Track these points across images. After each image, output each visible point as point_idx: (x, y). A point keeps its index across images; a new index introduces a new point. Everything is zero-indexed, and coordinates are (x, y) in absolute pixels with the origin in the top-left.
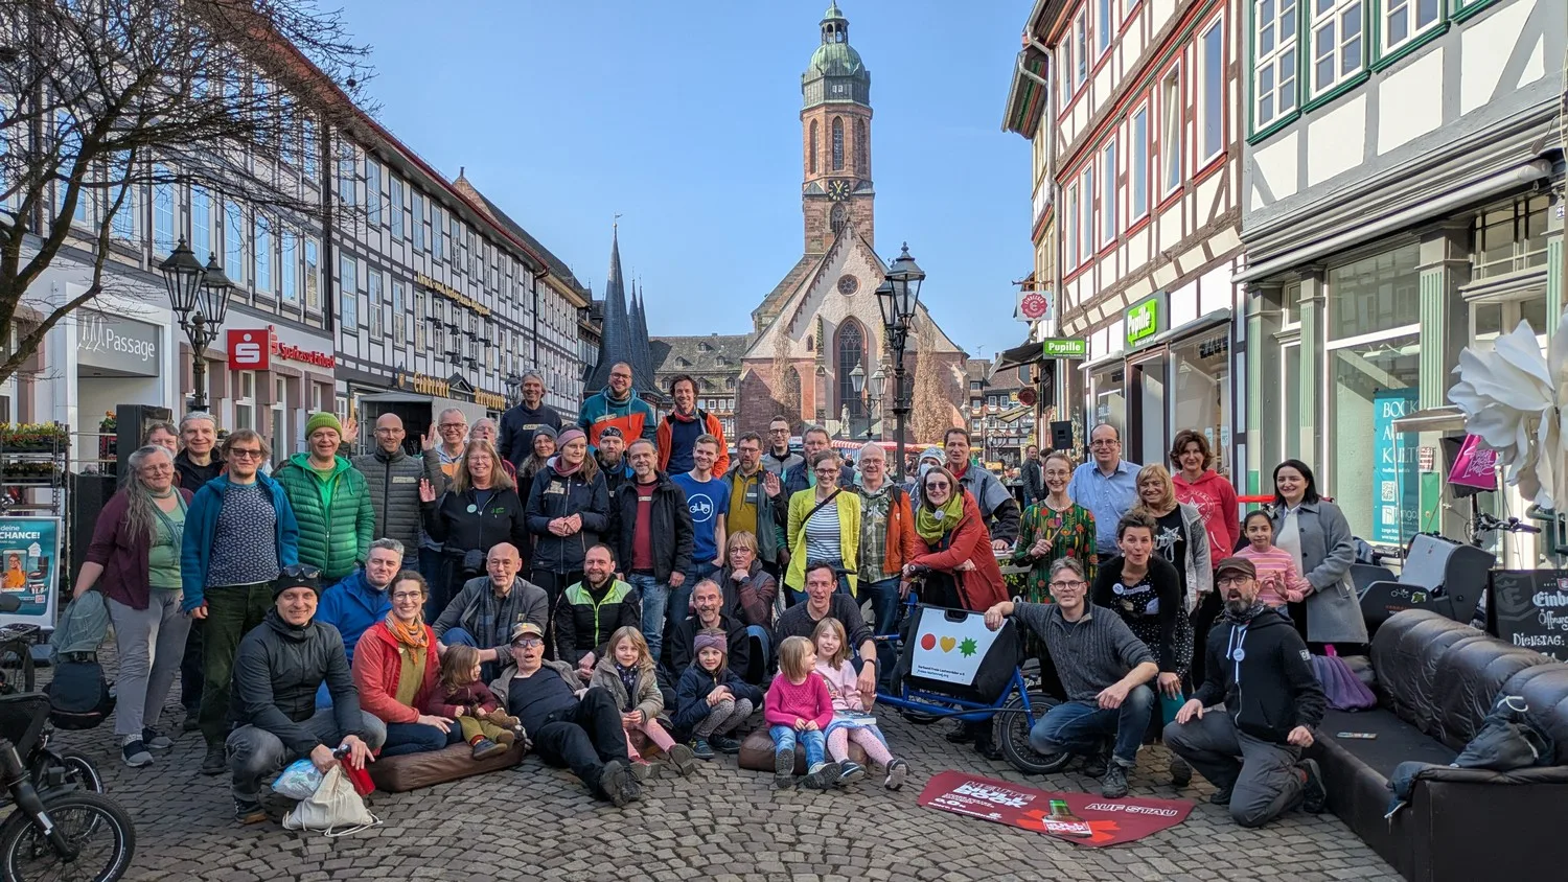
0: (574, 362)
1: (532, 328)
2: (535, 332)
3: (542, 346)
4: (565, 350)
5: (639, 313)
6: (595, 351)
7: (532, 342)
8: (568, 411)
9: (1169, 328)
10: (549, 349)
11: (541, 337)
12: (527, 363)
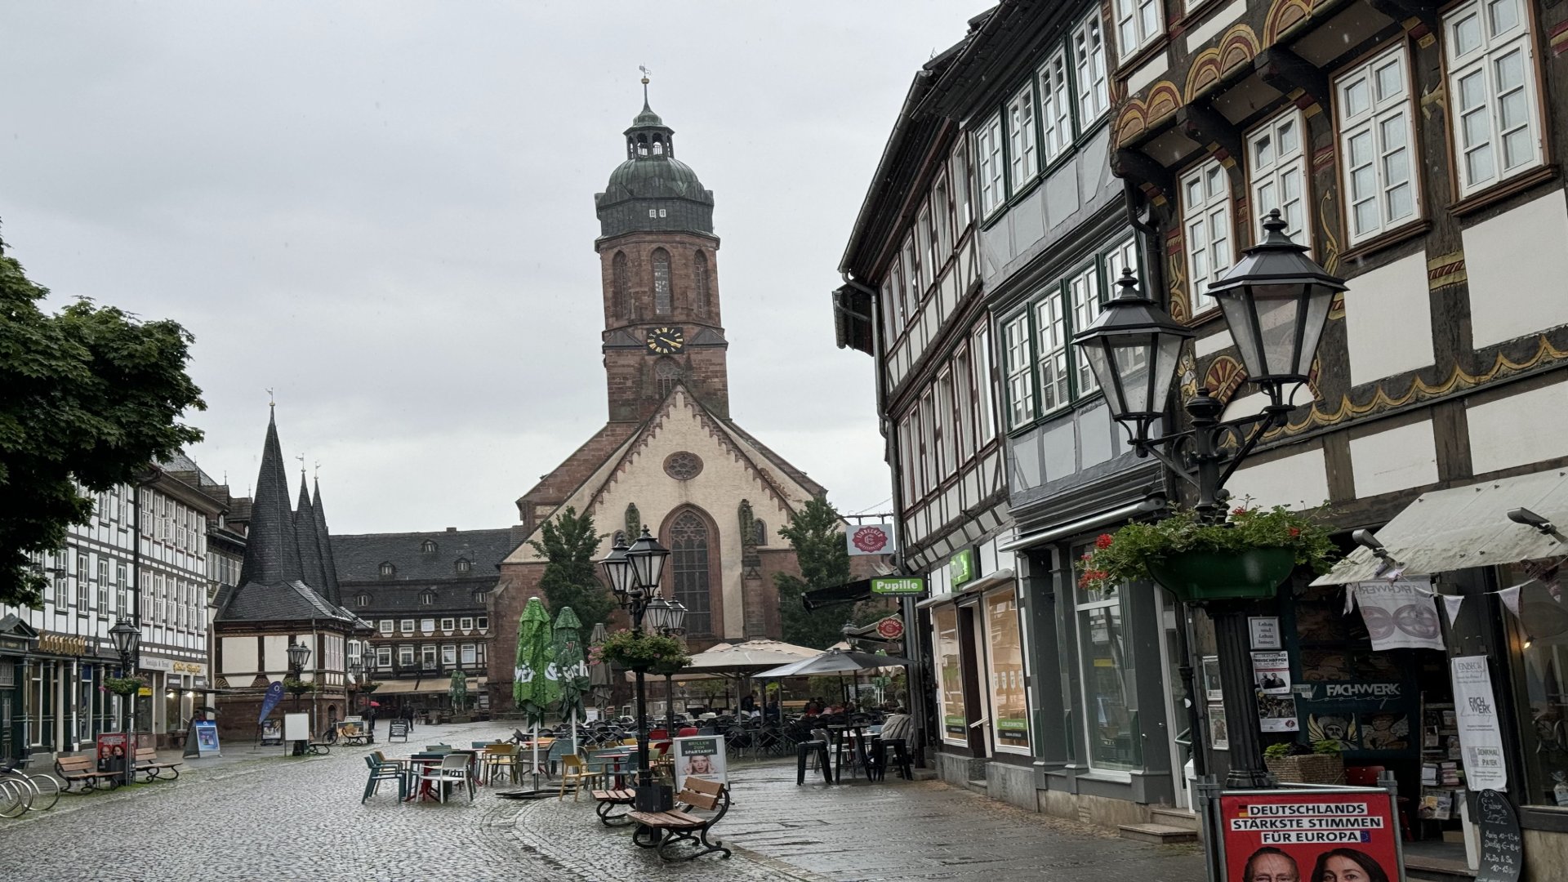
0: (201, 585)
1: (131, 548)
2: (136, 553)
3: (148, 568)
4: (186, 571)
5: (312, 509)
6: (237, 568)
7: (130, 567)
8: (189, 650)
9: (979, 575)
10: (158, 572)
11: (145, 558)
12: (122, 593)
